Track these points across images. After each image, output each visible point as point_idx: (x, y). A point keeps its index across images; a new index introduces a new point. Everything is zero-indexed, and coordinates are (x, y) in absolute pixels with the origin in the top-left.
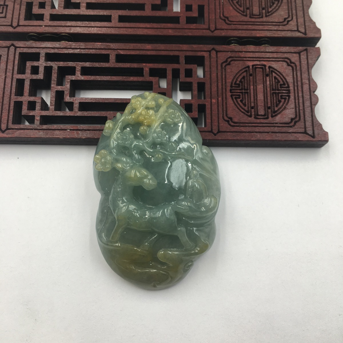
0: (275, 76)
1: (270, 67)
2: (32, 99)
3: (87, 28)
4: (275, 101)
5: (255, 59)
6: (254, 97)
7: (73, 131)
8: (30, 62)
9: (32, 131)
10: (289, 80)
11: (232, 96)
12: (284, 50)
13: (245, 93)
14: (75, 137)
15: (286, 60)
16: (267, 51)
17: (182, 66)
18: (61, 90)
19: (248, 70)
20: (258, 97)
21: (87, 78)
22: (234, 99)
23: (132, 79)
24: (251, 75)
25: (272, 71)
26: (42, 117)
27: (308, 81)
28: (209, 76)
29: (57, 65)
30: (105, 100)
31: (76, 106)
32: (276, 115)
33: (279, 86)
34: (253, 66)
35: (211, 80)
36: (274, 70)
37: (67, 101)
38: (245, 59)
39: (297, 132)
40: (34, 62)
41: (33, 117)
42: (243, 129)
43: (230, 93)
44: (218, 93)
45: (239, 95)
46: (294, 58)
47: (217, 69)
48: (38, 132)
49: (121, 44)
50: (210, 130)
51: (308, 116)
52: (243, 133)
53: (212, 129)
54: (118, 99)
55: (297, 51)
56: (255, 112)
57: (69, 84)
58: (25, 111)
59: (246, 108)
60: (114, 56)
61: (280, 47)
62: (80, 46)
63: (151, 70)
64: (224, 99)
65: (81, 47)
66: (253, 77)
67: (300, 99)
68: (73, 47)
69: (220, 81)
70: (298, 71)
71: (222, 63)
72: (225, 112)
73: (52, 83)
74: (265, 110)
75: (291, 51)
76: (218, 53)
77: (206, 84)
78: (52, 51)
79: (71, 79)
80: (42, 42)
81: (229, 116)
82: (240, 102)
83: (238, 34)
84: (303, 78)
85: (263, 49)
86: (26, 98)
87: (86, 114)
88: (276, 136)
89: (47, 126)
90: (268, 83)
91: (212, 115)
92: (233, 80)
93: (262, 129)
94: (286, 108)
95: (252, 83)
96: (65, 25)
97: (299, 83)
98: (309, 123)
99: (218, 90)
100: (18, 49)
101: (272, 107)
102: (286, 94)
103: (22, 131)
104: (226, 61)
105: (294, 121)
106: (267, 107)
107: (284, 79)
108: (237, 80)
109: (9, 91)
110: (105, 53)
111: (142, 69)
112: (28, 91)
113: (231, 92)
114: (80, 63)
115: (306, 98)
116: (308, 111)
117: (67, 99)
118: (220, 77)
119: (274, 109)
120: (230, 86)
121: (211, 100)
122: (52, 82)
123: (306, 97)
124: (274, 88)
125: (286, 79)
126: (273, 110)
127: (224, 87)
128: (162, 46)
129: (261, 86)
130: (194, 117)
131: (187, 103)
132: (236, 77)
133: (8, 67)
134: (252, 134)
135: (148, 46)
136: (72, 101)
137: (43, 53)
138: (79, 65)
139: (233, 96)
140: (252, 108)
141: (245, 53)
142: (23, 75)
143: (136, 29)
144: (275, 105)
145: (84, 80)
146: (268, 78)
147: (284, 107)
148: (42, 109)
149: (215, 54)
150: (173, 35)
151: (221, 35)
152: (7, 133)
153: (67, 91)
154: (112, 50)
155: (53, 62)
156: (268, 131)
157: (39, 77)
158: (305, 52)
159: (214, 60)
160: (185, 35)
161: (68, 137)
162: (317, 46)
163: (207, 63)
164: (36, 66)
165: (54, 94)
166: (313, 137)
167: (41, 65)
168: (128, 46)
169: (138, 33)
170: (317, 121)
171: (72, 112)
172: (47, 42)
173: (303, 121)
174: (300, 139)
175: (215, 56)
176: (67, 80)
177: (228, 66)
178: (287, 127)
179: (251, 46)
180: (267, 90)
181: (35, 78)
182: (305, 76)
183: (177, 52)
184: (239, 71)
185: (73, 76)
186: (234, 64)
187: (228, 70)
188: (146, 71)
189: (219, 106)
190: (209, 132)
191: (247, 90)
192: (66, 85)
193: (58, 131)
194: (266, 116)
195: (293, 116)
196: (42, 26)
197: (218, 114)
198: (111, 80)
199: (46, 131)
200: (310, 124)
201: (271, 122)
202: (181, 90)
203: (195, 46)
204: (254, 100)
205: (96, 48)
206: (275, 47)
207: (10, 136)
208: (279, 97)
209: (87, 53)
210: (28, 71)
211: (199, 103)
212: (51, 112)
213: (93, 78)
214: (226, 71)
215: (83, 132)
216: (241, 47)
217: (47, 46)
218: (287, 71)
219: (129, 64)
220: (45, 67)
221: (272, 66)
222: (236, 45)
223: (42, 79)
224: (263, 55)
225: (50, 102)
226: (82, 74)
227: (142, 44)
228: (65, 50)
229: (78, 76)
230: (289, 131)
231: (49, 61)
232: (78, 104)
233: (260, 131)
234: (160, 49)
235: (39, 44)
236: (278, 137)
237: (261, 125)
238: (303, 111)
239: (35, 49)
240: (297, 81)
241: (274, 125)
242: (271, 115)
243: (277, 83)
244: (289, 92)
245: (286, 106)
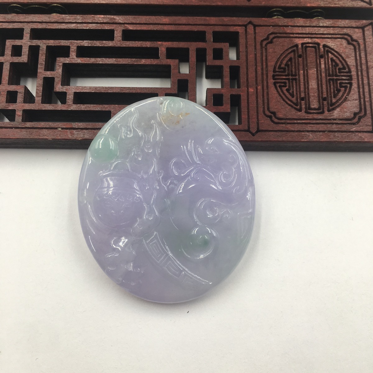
0: (332, 58)
1: (325, 46)
2: (13, 88)
4: (332, 90)
5: (304, 36)
6: (305, 85)
7: (66, 130)
8: (11, 40)
9: (12, 130)
10: (350, 62)
11: (275, 84)
12: (343, 24)
13: (293, 79)
14: (69, 138)
15: (346, 37)
16: (321, 25)
17: (209, 45)
18: (50, 76)
19: (296, 50)
20: (310, 85)
21: (85, 61)
22: (278, 88)
23: (143, 61)
24: (300, 56)
26: (25, 112)
28: (245, 58)
29: (45, 44)
30: (109, 89)
31: (70, 97)
32: (334, 109)
33: (337, 71)
34: (303, 44)
35: (247, 63)
36: (330, 50)
37: (58, 91)
38: (292, 35)
39: (362, 130)
40: (17, 40)
41: (14, 111)
42: (290, 127)
43: (272, 80)
44: (256, 80)
45: (285, 83)
46: (357, 34)
47: (256, 49)
48: (19, 132)
49: (130, 16)
50: (246, 128)
52: (291, 133)
53: (249, 127)
54: (125, 88)
55: (360, 26)
56: (306, 104)
57: (61, 68)
58: (3, 104)
59: (294, 99)
60: (120, 32)
61: (337, 20)
62: (75, 19)
63: (168, 49)
64: (265, 88)
65: (77, 21)
66: (303, 59)
67: (365, 87)
68: (67, 21)
69: (259, 64)
70: (361, 52)
71: (262, 41)
72: (266, 104)
73: (38, 68)
74: (319, 102)
75: (353, 26)
76: (257, 28)
77: (241, 69)
78: (40, 26)
79: (63, 62)
80: (27, 15)
81: (272, 110)
82: (285, 92)
83: (282, 3)
84: (368, 60)
85: (315, 23)
86: (4, 87)
88: (334, 136)
89: (30, 123)
90: (323, 66)
91: (249, 108)
92: (276, 63)
93: (315, 127)
94: (347, 99)
95: (301, 67)
97: (364, 67)
99: (256, 77)
101: (328, 98)
102: (346, 81)
104: (267, 38)
105: (358, 117)
106: (322, 97)
107: (343, 61)
108: (281, 63)
110: (108, 29)
111: (157, 49)
112: (8, 79)
113: (274, 79)
114: (75, 41)
117: (59, 88)
118: (259, 58)
119: (331, 101)
121: (248, 89)
122: (39, 66)
124: (331, 73)
125: (347, 61)
126: (329, 101)
127: (265, 72)
128: (183, 19)
129: (313, 71)
130: (225, 111)
131: (215, 93)
132: (281, 60)
134: (303, 133)
135: (165, 19)
136: (64, 91)
137: (27, 28)
138: (74, 44)
139: (277, 84)
140: (302, 99)
141: (292, 28)
142: (1, 58)
144: (333, 96)
145: (81, 63)
146: (322, 61)
147: (344, 97)
148: (25, 101)
149: (253, 30)
150: (197, 4)
151: (260, 5)
153: (58, 78)
154: (118, 25)
155: (40, 41)
156: (324, 130)
157: (22, 59)
158: (371, 26)
159: (251, 36)
160: (214, 4)
161: (59, 138)
163: (242, 41)
164: (19, 45)
165: (41, 82)
167: (25, 43)
168: (138, 20)
169: (152, 3)
171: (65, 105)
172: (33, 15)
173: (370, 117)
174: (366, 140)
175: (253, 32)
176: (58, 64)
177: (270, 45)
178: (348, 125)
179: (299, 19)
180: (321, 75)
181: (17, 61)
182: (371, 57)
183: (203, 27)
184: (284, 51)
185: (66, 58)
186: (278, 42)
187: (270, 50)
188: (162, 51)
189: (258, 97)
190: (245, 131)
191: (296, 75)
192: (57, 71)
193: (46, 130)
194: (320, 110)
195: (357, 110)
197: (257, 107)
198: (116, 63)
199: (29, 130)
201: (327, 118)
202: (207, 77)
203: (226, 20)
204: (305, 88)
205: (96, 21)
206: (331, 20)
208: (337, 85)
209: (84, 28)
210: (8, 51)
211: (231, 93)
212: (38, 105)
213: (92, 60)
214: (267, 51)
215: (79, 131)
216: (286, 20)
217: (33, 21)
218: (347, 50)
219: (139, 42)
220: (31, 47)
221: (328, 44)
222: (279, 18)
223: (26, 62)
224: (315, 30)
225: (36, 93)
226: (78, 56)
227: (157, 17)
228: (56, 24)
229: (73, 58)
230: (351, 130)
231: (35, 39)
232: (72, 95)
233: (313, 129)
234: (180, 22)
235: (22, 17)
236: (338, 137)
237: (314, 122)
238: (369, 104)
239: (18, 24)
240: (361, 64)
241: (331, 121)
242: (327, 109)
243: (334, 67)
244: (351, 78)
245: (347, 97)
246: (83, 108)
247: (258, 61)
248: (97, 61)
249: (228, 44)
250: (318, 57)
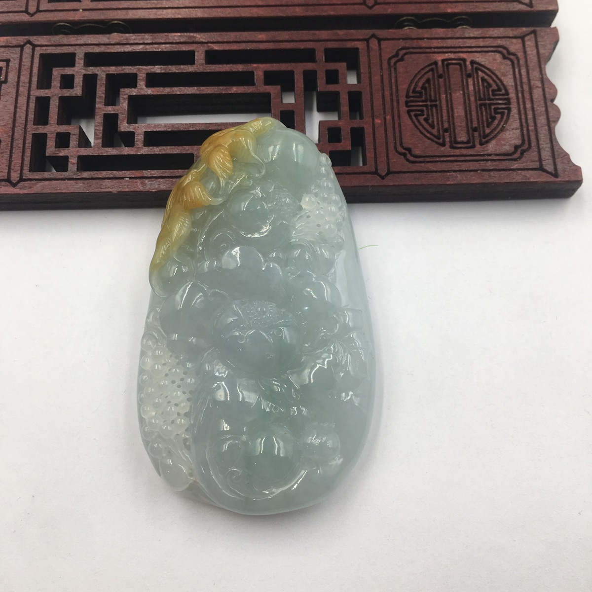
0: (483, 77)
1: (472, 62)
2: (63, 129)
3: (155, 10)
4: (485, 118)
5: (446, 50)
6: (448, 113)
7: (135, 180)
8: (59, 68)
9: (65, 182)
10: (507, 82)
11: (409, 112)
12: (496, 33)
13: (432, 106)
14: (139, 190)
15: (500, 49)
16: (467, 35)
17: (321, 67)
18: (112, 112)
19: (435, 69)
20: (456, 112)
21: (158, 92)
22: (414, 118)
23: (234, 89)
24: (440, 76)
25: (477, 69)
26: (81, 158)
27: (540, 82)
28: (367, 81)
29: (104, 71)
30: (190, 126)
31: (140, 138)
32: (487, 142)
33: (491, 93)
34: (443, 61)
35: (371, 88)
36: (480, 67)
37: (123, 131)
38: (428, 50)
39: (526, 167)
40: (66, 68)
41: (66, 158)
42: (431, 166)
43: (405, 107)
44: (384, 108)
45: (422, 111)
46: (515, 46)
47: (382, 69)
48: (74, 184)
49: (215, 33)
50: (373, 169)
51: (544, 142)
52: (432, 174)
53: (376, 169)
55: (519, 35)
56: (450, 137)
57: (127, 102)
58: (51, 149)
59: (435, 131)
60: (202, 53)
61: (488, 29)
62: (143, 39)
63: (266, 73)
64: (396, 118)
65: (146, 42)
66: (445, 79)
67: (528, 112)
68: (132, 42)
69: (387, 88)
70: (522, 68)
71: (390, 59)
72: (398, 139)
73: (97, 102)
74: (468, 133)
75: (508, 35)
76: (382, 42)
77: (363, 94)
78: (97, 50)
79: (129, 94)
80: (80, 36)
81: (405, 145)
82: (423, 122)
83: (415, 10)
84: (531, 78)
85: (458, 34)
86: (52, 128)
87: (156, 150)
88: (490, 176)
89: (88, 172)
90: (471, 88)
91: (375, 144)
92: (409, 86)
93: (464, 166)
94: (505, 129)
95: (442, 90)
96: (118, 7)
97: (526, 87)
98: (546, 152)
99: (384, 104)
100: (37, 49)
101: (480, 128)
102: (503, 106)
103: (47, 183)
104: (397, 55)
105: (520, 150)
106: (472, 128)
107: (498, 81)
108: (416, 85)
109: (23, 117)
110: (187, 50)
111: (252, 74)
112: (57, 117)
113: (407, 106)
114: (144, 67)
115: (539, 111)
116: (544, 132)
117: (124, 126)
118: (386, 81)
119: (484, 131)
120: (405, 95)
121: (373, 120)
122: (97, 100)
123: (538, 108)
124: (482, 96)
125: (503, 80)
126: (482, 132)
127: (394, 98)
128: (284, 35)
129: (458, 94)
130: (344, 149)
131: (331, 126)
132: (415, 81)
133: (22, 78)
134: (448, 174)
135: (261, 36)
136: (132, 130)
137: (80, 53)
138: (142, 71)
139: (411, 113)
140: (446, 130)
141: (428, 40)
142: (47, 91)
143: (239, 9)
144: (485, 125)
145: (153, 95)
146: (470, 81)
147: (501, 126)
148: (80, 146)
149: (377, 45)
150: (302, 15)
151: (385, 13)
152: (21, 187)
153: (123, 114)
154: (199, 45)
155: (98, 68)
156: (476, 169)
157: (75, 92)
158: (533, 35)
159: (374, 54)
160: (324, 14)
161: (127, 190)
162: (553, 25)
163: (363, 59)
164: (70, 75)
165: (101, 120)
166: (556, 175)
167: (77, 72)
168: (226, 37)
169: (243, 15)
170: (561, 148)
171: (132, 148)
172: (87, 36)
173: (536, 150)
174: (532, 180)
175: (377, 48)
176: (122, 96)
177: (401, 62)
178: (507, 161)
179: (438, 29)
180: (469, 99)
181: (68, 95)
182: (535, 74)
183: (311, 43)
184: (419, 70)
185: (133, 89)
186: (410, 60)
187: (401, 70)
188: (259, 75)
189: (388, 130)
190: (372, 173)
191: (436, 101)
192: (121, 105)
193: (109, 181)
194: (470, 143)
195: (518, 142)
196: (78, 10)
197: (387, 143)
198: (198, 92)
199: (87, 181)
200: (549, 154)
201: (479, 153)
202: (319, 110)
203: (341, 33)
204: (449, 117)
205: (171, 41)
206: (479, 29)
207: (26, 192)
208: (491, 111)
209: (155, 50)
210: (56, 83)
211: (352, 126)
212: (96, 149)
213: (167, 91)
214: (396, 72)
215: (153, 181)
216: (420, 31)
217: (87, 43)
218: (502, 67)
219: (228, 65)
220: (85, 76)
221: (477, 60)
222: (411, 29)
223: (79, 95)
224: (460, 43)
225: (95, 134)
226: (149, 85)
227: (250, 33)
228: (119, 46)
229: (141, 89)
230: (512, 168)
231: (91, 66)
232: (142, 136)
233: (461, 169)
234: (281, 38)
235: (73, 39)
236: (495, 178)
237: (463, 158)
238: (534, 134)
239: (67, 47)
240: (521, 83)
241: (485, 158)
242: (478, 142)
243: (487, 88)
244: (508, 102)
245: (504, 126)
246: (157, 151)
247: (385, 84)
248: (173, 91)
249: (345, 64)
250: (464, 76)
